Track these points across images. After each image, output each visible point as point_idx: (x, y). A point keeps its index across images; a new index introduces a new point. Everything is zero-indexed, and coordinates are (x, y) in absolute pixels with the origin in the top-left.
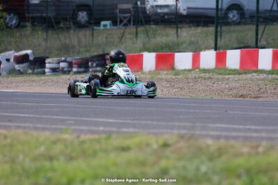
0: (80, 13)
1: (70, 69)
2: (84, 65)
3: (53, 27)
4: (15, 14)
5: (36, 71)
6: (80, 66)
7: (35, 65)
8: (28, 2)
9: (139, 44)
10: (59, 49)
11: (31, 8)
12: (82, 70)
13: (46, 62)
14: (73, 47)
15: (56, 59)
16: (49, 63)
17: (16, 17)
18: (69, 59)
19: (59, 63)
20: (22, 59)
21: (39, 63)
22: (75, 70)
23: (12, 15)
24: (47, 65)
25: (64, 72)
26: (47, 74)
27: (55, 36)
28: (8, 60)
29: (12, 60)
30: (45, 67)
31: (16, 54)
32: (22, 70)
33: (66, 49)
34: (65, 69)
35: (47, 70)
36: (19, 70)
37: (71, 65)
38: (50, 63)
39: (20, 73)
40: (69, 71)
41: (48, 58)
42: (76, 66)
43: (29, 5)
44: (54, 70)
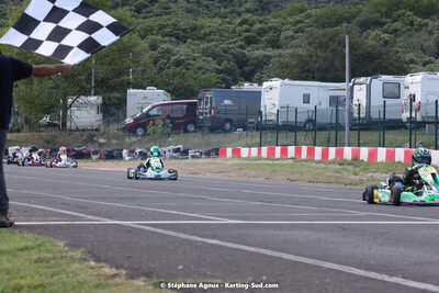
0: (226, 124)
2: (208, 154)
4: (193, 124)
5: (183, 157)
6: (206, 154)
7: (183, 153)
9: (243, 142)
11: (199, 121)
13: (189, 152)
15: (194, 150)
17: (193, 126)
18: (201, 150)
19: (195, 153)
20: (177, 151)
21: (186, 152)
22: (203, 157)
23: (191, 125)
25: (197, 157)
26: (189, 159)
28: (170, 151)
29: (172, 151)
30: (188, 155)
31: (174, 147)
33: (200, 146)
37: (201, 154)
38: (191, 153)
39: (175, 158)
40: (200, 157)
41: (190, 150)
42: (204, 154)
43: (199, 119)
44: (193, 157)
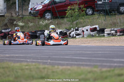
0: (121, 7)
1: (116, 34)
2: (123, 32)
3: (108, 14)
4: (91, 9)
5: (100, 35)
6: (121, 32)
7: (100, 32)
8: (97, 3)
10: (111, 25)
11: (98, 6)
12: (122, 34)
13: (105, 30)
14: (118, 23)
15: (109, 29)
16: (106, 31)
17: (91, 10)
18: (115, 29)
19: (111, 31)
20: (94, 30)
21: (102, 31)
22: (118, 34)
23: (89, 9)
24: (105, 32)
26: (105, 36)
27: (110, 18)
28: (87, 30)
29: (89, 30)
30: (104, 33)
31: (91, 27)
32: (94, 35)
33: (114, 25)
34: (114, 34)
35: (105, 34)
36: (92, 35)
37: (116, 32)
39: (93, 36)
40: (116, 35)
41: (106, 29)
42: (119, 32)
43: (97, 4)
44: (108, 34)
